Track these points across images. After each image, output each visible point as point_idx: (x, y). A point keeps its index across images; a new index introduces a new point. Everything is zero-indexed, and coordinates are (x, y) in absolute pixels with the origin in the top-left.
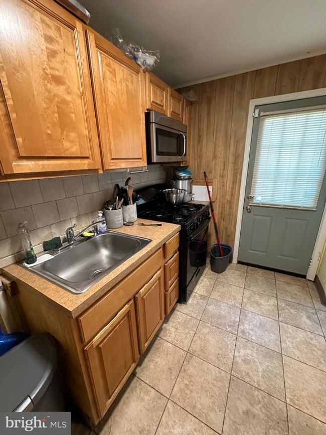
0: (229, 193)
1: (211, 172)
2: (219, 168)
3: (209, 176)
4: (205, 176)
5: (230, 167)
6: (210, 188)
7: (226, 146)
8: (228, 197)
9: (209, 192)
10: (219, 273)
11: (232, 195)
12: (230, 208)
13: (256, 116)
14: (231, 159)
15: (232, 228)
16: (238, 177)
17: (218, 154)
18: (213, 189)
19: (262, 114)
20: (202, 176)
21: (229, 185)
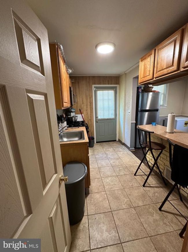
0: (90, 116)
1: (82, 109)
2: (85, 107)
3: (82, 111)
4: (80, 111)
5: (89, 107)
6: (83, 115)
7: (87, 99)
8: (90, 118)
9: (82, 117)
10: (92, 147)
11: (91, 117)
12: (91, 122)
13: (95, 90)
14: (89, 104)
15: (93, 129)
16: (92, 110)
17: (84, 102)
18: (84, 115)
19: (96, 90)
20: (79, 110)
21: (89, 113)
